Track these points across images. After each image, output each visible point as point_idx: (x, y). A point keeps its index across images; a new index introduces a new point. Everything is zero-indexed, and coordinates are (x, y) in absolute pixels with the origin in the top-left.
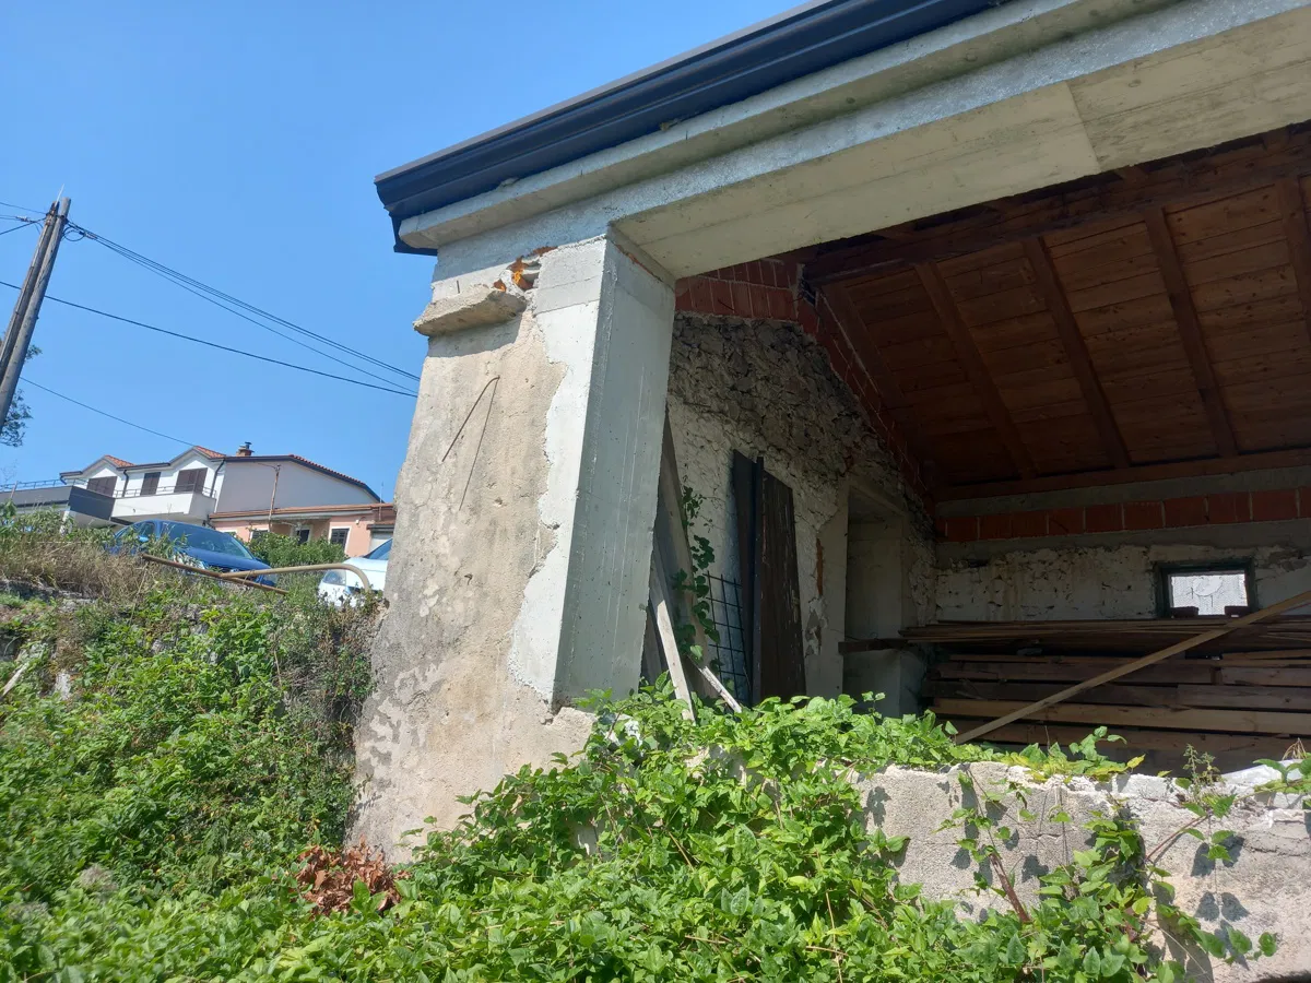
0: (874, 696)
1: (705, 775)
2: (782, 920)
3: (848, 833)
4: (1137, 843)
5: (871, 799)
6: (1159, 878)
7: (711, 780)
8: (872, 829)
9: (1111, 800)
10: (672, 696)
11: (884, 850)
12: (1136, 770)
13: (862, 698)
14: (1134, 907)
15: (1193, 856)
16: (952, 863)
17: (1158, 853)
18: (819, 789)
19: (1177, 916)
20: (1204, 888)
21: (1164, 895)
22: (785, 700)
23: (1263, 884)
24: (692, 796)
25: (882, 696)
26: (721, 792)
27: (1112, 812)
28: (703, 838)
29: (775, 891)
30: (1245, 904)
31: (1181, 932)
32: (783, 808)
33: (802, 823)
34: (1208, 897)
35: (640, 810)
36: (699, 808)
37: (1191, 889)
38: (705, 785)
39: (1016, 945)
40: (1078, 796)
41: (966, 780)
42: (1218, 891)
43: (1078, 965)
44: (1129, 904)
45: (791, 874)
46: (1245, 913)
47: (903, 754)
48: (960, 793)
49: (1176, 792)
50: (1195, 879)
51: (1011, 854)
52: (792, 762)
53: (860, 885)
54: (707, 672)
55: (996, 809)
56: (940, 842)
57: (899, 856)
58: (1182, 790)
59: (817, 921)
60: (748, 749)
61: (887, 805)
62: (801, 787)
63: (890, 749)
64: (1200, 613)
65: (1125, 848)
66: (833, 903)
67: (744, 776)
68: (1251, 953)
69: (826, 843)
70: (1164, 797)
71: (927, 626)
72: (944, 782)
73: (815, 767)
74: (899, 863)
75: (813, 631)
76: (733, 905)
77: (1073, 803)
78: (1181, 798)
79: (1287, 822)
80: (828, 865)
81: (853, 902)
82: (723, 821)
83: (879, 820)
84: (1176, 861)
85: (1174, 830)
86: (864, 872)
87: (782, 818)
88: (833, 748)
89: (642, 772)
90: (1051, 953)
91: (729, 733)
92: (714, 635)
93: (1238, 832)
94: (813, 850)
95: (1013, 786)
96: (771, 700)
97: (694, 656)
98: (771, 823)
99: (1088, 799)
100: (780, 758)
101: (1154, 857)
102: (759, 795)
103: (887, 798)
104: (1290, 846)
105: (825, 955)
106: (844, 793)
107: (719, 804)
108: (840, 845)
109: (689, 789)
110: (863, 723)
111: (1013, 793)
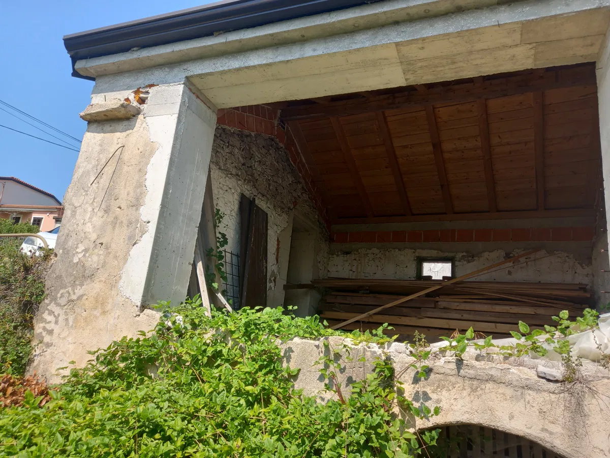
0: (292, 308)
1: (212, 341)
2: (240, 405)
3: (274, 367)
4: (392, 370)
5: (286, 352)
6: (399, 385)
7: (215, 343)
8: (285, 365)
9: (384, 353)
10: (201, 305)
11: (289, 374)
12: (395, 341)
13: (288, 308)
14: (388, 397)
15: (413, 376)
16: (318, 379)
17: (400, 375)
18: (263, 348)
19: (404, 400)
20: (416, 389)
21: (400, 392)
22: (252, 308)
23: (438, 387)
24: (205, 351)
25: (296, 307)
26: (218, 349)
27: (384, 358)
28: (208, 370)
29: (239, 393)
30: (430, 395)
31: (406, 407)
32: (246, 356)
33: (254, 363)
34: (417, 392)
35: (179, 358)
36: (208, 356)
37: (411, 389)
38: (212, 346)
39: (338, 413)
40: (371, 351)
41: (326, 344)
42: (421, 390)
43: (362, 421)
44: (386, 396)
45: (246, 385)
46: (430, 399)
47: (301, 333)
48: (323, 350)
49: (409, 350)
50: (413, 386)
51: (342, 376)
52: (252, 336)
53: (276, 389)
54: (220, 295)
55: (338, 356)
56: (313, 370)
57: (295, 377)
58: (412, 349)
59: (256, 406)
60: (233, 330)
61: (292, 355)
62: (255, 347)
63: (296, 330)
64: (433, 278)
65: (387, 373)
66: (264, 398)
67: (230, 342)
68: (430, 415)
69: (264, 371)
70: (405, 352)
71: (323, 279)
72: (317, 344)
73: (262, 338)
74: (295, 380)
75: (273, 279)
76: (218, 400)
77: (368, 354)
78: (411, 352)
79: (449, 362)
80: (264, 380)
81: (273, 397)
82: (219, 362)
83: (288, 361)
84: (407, 378)
85: (407, 365)
86: (280, 384)
87: (246, 361)
88: (272, 330)
89: (182, 340)
90: (352, 416)
91: (225, 322)
92: (225, 278)
93: (430, 366)
94: (258, 374)
95: (345, 346)
96: (246, 308)
97: (214, 288)
98: (241, 363)
99: (375, 352)
100: (247, 334)
101: (398, 376)
102: (236, 350)
103: (293, 351)
104: (449, 371)
105: (259, 421)
106: (274, 349)
107: (218, 354)
108: (270, 372)
109: (203, 348)
110: (286, 319)
111: (344, 350)
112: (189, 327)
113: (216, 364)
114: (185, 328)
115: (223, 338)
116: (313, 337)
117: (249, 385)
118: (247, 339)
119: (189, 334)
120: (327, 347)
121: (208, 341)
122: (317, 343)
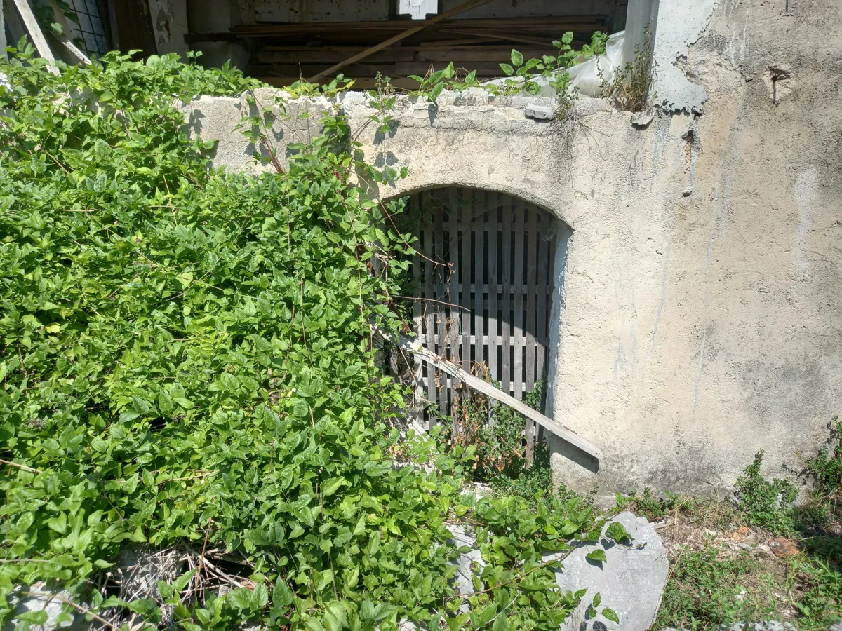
0: (194, 54)
1: (68, 110)
2: (132, 192)
3: (177, 140)
4: (347, 130)
5: (192, 118)
6: (356, 147)
7: (74, 111)
8: (193, 136)
9: (335, 107)
11: (202, 149)
12: (350, 89)
14: (343, 164)
15: (374, 134)
16: (245, 152)
17: (357, 134)
19: (364, 165)
20: (379, 150)
21: (359, 156)
23: (406, 145)
26: (81, 121)
27: (334, 113)
28: (71, 152)
30: (397, 156)
31: (366, 174)
32: (131, 129)
33: (144, 136)
34: (381, 154)
36: (67, 133)
37: (372, 152)
38: (70, 118)
40: (316, 105)
41: (251, 100)
42: (385, 151)
44: (340, 164)
45: (137, 166)
46: (397, 161)
47: (211, 87)
49: (369, 100)
50: (374, 146)
51: (279, 143)
52: (134, 96)
54: (70, 45)
55: (270, 117)
56: (237, 140)
57: (212, 152)
58: (373, 98)
59: (157, 192)
60: (99, 89)
61: (203, 121)
62: (141, 112)
63: (203, 85)
64: (413, 18)
65: (340, 132)
67: (100, 109)
68: (396, 178)
69: (162, 147)
70: (364, 103)
71: (250, 25)
72: (238, 103)
73: (150, 99)
74: (213, 156)
75: (163, 23)
76: (95, 187)
77: (313, 109)
78: (372, 103)
79: (420, 110)
80: (164, 158)
81: (181, 179)
82: (88, 140)
83: (198, 131)
84: (366, 137)
85: (366, 120)
86: (190, 163)
87: (131, 135)
89: (17, 113)
91: (84, 78)
93: (395, 118)
94: (153, 152)
95: (277, 99)
96: (113, 53)
98: (123, 138)
99: (322, 106)
100: (123, 94)
101: (355, 137)
102: (111, 120)
103: (202, 116)
104: (420, 122)
106: (172, 114)
107: (82, 130)
108: (172, 147)
109: (56, 121)
112: (24, 91)
113: (84, 144)
114: (16, 93)
115: (86, 104)
116: (231, 92)
117: (141, 166)
118: (126, 102)
119: (25, 102)
120: (252, 105)
121: (62, 111)
122: (237, 100)
